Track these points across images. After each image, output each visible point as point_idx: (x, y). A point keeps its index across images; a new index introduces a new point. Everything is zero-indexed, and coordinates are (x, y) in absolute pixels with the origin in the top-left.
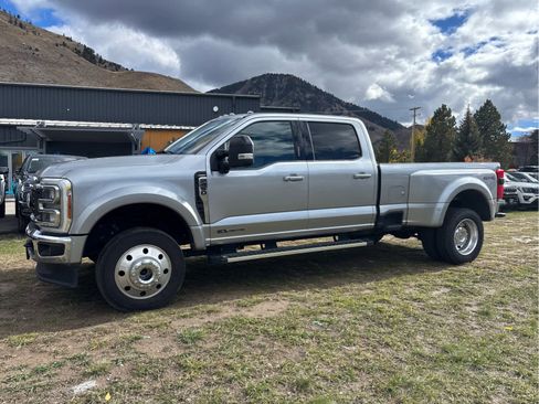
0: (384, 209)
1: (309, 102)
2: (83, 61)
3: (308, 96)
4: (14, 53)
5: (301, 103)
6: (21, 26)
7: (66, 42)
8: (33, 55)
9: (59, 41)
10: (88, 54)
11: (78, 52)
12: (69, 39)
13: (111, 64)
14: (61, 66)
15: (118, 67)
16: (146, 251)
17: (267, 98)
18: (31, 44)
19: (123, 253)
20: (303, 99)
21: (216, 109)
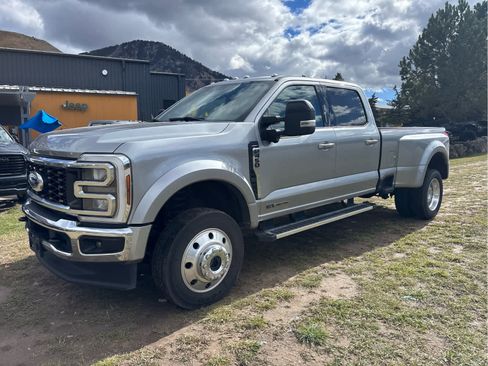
0: (383, 173)
1: (180, 69)
16: (211, 236)
19: (189, 241)
20: (173, 66)
21: (105, 72)
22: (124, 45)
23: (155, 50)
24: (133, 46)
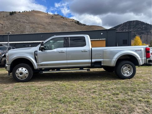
0: (93, 61)
1: (144, 28)
2: (77, 25)
3: (144, 26)
4: (62, 25)
5: (141, 29)
6: (63, 18)
7: (73, 20)
8: (66, 25)
9: (71, 20)
10: (78, 23)
11: (76, 23)
12: (74, 20)
13: (83, 24)
14: (72, 27)
15: (85, 25)
16: (22, 69)
17: (129, 28)
18: (65, 22)
19: (17, 69)
20: (142, 28)
21: (102, 34)
22: (124, 23)
23: (135, 23)
24: (127, 23)
